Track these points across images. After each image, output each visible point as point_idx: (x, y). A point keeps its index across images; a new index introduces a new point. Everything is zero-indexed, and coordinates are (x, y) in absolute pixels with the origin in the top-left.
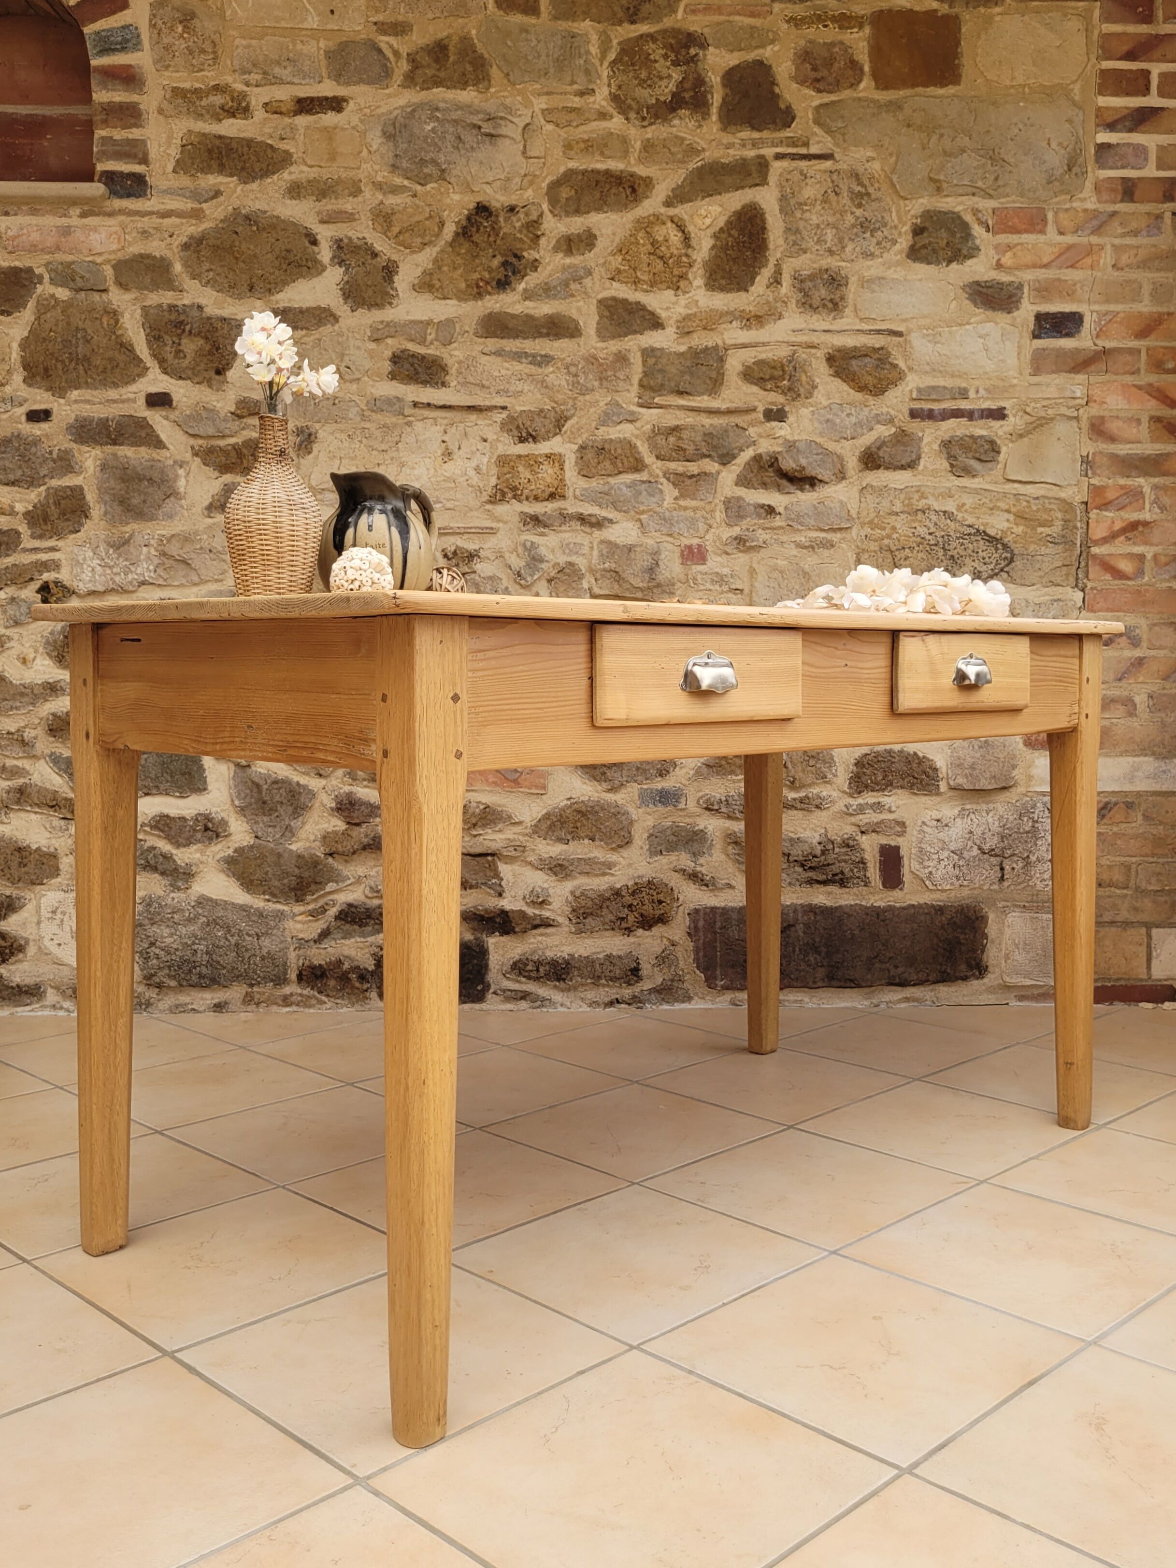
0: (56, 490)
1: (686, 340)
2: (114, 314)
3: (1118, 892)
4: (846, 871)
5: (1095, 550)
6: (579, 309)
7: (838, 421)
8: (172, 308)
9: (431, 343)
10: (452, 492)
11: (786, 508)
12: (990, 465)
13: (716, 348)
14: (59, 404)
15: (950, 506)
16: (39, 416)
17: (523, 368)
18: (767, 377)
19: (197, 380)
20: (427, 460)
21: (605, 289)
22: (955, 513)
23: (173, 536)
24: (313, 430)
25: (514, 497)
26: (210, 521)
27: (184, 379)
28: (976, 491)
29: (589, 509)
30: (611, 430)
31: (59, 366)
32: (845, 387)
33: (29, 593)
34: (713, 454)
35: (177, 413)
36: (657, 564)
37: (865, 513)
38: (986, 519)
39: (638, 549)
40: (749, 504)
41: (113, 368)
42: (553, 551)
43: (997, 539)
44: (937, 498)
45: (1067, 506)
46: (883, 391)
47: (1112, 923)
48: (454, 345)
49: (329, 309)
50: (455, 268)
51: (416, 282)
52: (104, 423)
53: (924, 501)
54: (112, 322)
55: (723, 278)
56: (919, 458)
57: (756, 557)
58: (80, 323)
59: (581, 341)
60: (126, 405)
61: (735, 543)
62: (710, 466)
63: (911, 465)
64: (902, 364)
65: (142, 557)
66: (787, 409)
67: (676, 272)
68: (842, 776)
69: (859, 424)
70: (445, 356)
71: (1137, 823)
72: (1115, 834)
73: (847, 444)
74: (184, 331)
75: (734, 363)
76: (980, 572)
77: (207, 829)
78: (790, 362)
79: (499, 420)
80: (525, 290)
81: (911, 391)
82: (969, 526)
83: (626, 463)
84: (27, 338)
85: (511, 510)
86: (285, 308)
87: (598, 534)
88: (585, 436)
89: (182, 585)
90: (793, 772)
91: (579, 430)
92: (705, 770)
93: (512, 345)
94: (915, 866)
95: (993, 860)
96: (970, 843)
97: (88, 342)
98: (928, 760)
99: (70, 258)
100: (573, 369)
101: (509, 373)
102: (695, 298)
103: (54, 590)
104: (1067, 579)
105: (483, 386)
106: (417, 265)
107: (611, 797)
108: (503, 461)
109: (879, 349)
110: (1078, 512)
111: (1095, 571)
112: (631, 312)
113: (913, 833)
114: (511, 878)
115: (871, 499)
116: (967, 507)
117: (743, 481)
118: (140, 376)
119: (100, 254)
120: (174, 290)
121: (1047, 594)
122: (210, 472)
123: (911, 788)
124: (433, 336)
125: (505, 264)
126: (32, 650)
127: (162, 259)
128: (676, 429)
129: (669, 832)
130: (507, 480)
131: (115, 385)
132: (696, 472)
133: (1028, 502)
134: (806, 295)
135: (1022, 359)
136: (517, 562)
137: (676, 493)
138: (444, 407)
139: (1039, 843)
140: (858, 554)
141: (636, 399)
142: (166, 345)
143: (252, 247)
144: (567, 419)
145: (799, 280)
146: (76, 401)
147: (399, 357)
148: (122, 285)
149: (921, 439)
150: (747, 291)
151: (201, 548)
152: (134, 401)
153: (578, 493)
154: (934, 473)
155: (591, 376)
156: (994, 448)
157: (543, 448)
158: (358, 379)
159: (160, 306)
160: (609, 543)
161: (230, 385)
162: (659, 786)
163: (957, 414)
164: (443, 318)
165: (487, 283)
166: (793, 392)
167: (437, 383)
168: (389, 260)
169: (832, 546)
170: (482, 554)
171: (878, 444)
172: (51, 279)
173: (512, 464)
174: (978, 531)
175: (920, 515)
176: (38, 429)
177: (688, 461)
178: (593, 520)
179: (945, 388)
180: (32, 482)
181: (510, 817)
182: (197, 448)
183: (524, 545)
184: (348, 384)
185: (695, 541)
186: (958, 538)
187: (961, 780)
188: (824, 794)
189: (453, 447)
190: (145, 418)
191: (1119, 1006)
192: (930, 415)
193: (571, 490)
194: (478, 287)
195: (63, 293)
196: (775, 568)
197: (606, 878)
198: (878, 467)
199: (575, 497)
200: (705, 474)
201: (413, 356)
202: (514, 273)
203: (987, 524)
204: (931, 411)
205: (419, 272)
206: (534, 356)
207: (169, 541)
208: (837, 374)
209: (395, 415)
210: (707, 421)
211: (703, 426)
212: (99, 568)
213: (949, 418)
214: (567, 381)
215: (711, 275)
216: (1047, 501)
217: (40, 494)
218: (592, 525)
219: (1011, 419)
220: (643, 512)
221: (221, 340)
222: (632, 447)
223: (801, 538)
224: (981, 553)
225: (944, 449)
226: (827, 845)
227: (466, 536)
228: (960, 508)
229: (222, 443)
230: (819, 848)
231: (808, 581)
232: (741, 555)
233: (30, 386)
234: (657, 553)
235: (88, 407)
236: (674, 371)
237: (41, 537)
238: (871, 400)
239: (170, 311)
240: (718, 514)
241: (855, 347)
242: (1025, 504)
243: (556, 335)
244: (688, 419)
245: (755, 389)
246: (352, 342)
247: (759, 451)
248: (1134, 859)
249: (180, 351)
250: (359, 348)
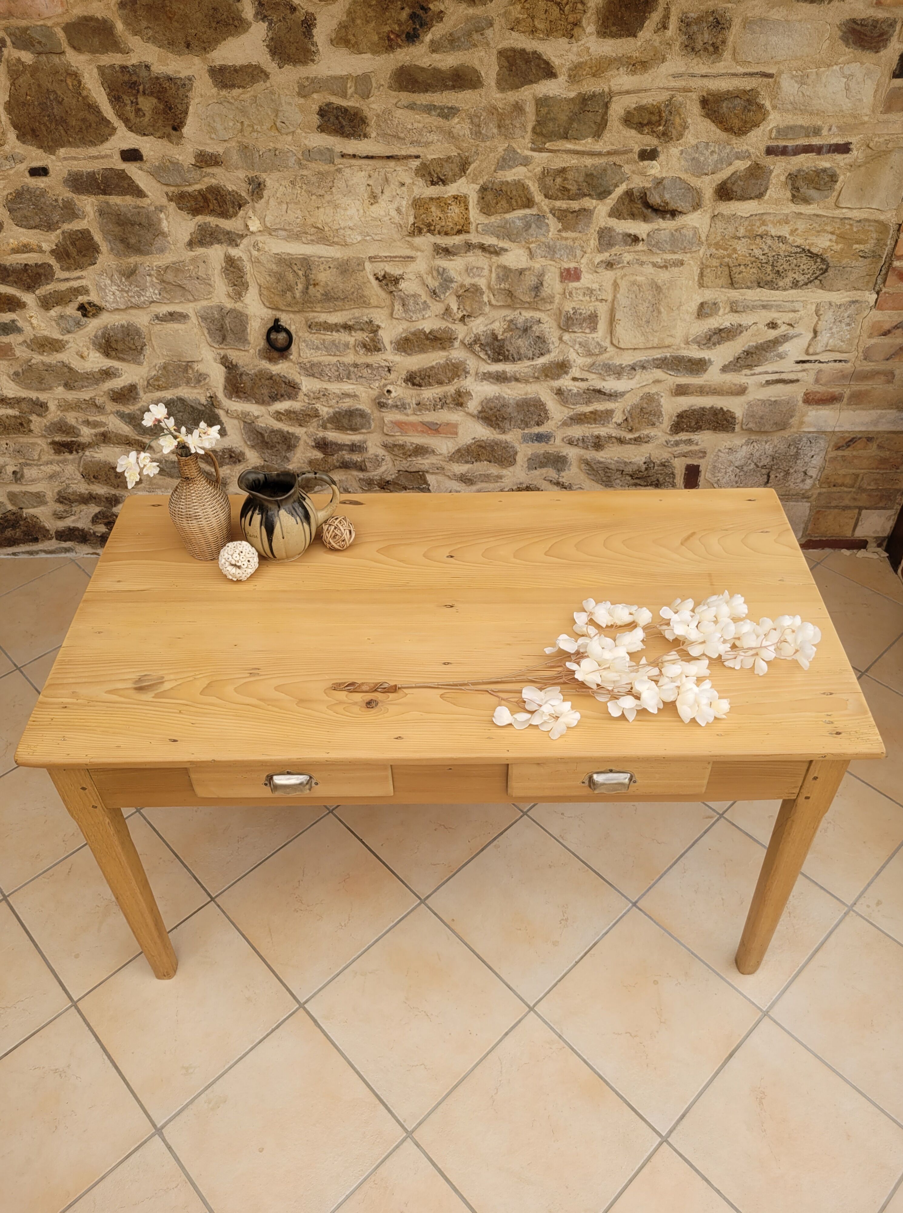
0: (70, 234)
1: (575, 87)
2: (75, 76)
3: (846, 489)
4: (661, 480)
5: (896, 264)
6: (481, 60)
7: (702, 159)
8: (124, 68)
9: (352, 96)
10: (379, 229)
11: (648, 235)
12: (826, 193)
13: (602, 95)
14: (52, 161)
15: (784, 231)
16: (39, 172)
17: (434, 120)
18: (645, 122)
19: (158, 135)
20: (357, 202)
21: (504, 39)
22: (788, 236)
23: (167, 267)
24: (261, 180)
25: (429, 231)
26: (193, 254)
27: (147, 135)
28: (810, 217)
29: (490, 240)
30: (507, 173)
31: (43, 128)
32: (713, 127)
33: (71, 310)
34: (592, 193)
35: (148, 164)
36: (542, 284)
37: (713, 236)
38: (813, 239)
39: (527, 273)
40: (618, 234)
41: (87, 127)
42: (460, 274)
43: (817, 255)
44: (775, 225)
45: (883, 226)
46: (745, 133)
47: (836, 507)
48: (372, 99)
49: (259, 67)
50: (368, 22)
51: (333, 36)
52: (92, 176)
53: (764, 228)
54: (75, 83)
55: (614, 24)
56: (767, 189)
57: (619, 273)
58: (49, 85)
59: (483, 91)
60: (106, 160)
61: (604, 265)
62: (588, 203)
63: (760, 196)
64: (768, 104)
65: (148, 284)
66: (659, 149)
67: (571, 18)
68: (666, 423)
69: (721, 161)
70: (364, 108)
71: (872, 450)
72: (854, 456)
73: (707, 179)
74: (138, 91)
75: (617, 109)
76: (798, 281)
77: (231, 457)
78: (667, 106)
79: (414, 167)
80: (432, 41)
81: (771, 131)
82: (797, 247)
83: (520, 203)
84: (9, 101)
85: (426, 241)
86: (221, 66)
87: (494, 258)
88: (485, 178)
89: (181, 302)
90: (631, 424)
91: (480, 172)
92: (569, 421)
93: (423, 99)
94: (708, 475)
95: (764, 471)
96: (749, 461)
97: (60, 103)
98: (730, 412)
99: (24, 23)
100: (476, 120)
101: (421, 125)
102: (587, 45)
103: (89, 309)
104: (867, 285)
105: (399, 138)
106: (333, 17)
107: (503, 437)
108: (418, 204)
109: (749, 91)
110: (891, 232)
111: (892, 279)
112: (527, 61)
113: (710, 457)
114: (435, 484)
115: (720, 224)
116: (799, 231)
117: (616, 213)
118: (110, 135)
119: (49, 18)
120: (121, 52)
121: (847, 296)
122: (184, 214)
123: (715, 430)
124: (353, 89)
125: (413, 16)
126: (85, 349)
127: (105, 21)
128: (563, 170)
129: (542, 457)
130: (423, 220)
131: (93, 144)
132: (577, 209)
133: (851, 225)
134: (690, 37)
135: (878, 97)
136: (433, 283)
137: (560, 226)
138: (367, 157)
139: (798, 462)
140: (702, 269)
141: (530, 145)
142: (125, 105)
143: (182, 7)
144: (470, 164)
145: (686, 23)
146: (65, 159)
147: (326, 111)
148: (77, 49)
149: (771, 172)
150: (636, 37)
151: (190, 276)
152: (111, 156)
153: (480, 229)
154: (777, 202)
155: (491, 125)
156: (833, 178)
157: (452, 189)
158: (293, 132)
159: (112, 66)
160: (505, 267)
161: (187, 140)
162: (536, 432)
163: (808, 149)
164: (360, 72)
165: (398, 36)
166: (665, 136)
167: (360, 136)
168: (306, 12)
169: (682, 264)
170: (405, 276)
171: (733, 179)
172: (13, 43)
173: (426, 206)
174: (804, 250)
175: (758, 240)
176: (40, 182)
177: (570, 199)
178: (492, 249)
179: (802, 127)
180: (50, 227)
181: (433, 451)
182: (170, 194)
183: (438, 271)
184: (285, 136)
185: (572, 265)
186: (786, 257)
187: (751, 425)
188: (652, 434)
189: (378, 191)
190: (123, 171)
191: (828, 551)
192: (784, 151)
193: (474, 225)
194: (390, 39)
195: (27, 57)
196: (634, 283)
197: (498, 484)
198: (730, 199)
199: (477, 230)
200: (585, 209)
201: (337, 108)
202: (421, 25)
203: (813, 244)
204: (785, 147)
205: (334, 24)
206: (442, 108)
207: (165, 271)
208: (707, 116)
209: (327, 164)
210: (589, 161)
211: (585, 166)
212: (117, 293)
213: (799, 154)
214: (471, 129)
215: (603, 22)
216: (867, 224)
217: (58, 237)
218: (491, 253)
219: (855, 153)
220: (532, 242)
221: (171, 98)
222: (524, 188)
223: (658, 260)
224: (802, 267)
225: (790, 182)
226: (649, 464)
227: (391, 263)
228: (793, 232)
229: (190, 189)
230: (644, 466)
231: (659, 294)
232: (608, 272)
233: (24, 143)
234: (541, 275)
235: (76, 162)
236: (565, 118)
237: (68, 269)
238: (734, 140)
239: (122, 72)
240: (592, 242)
241: (728, 91)
242: (848, 227)
243: (460, 87)
244: (573, 161)
245: (633, 132)
246: (283, 99)
247: (632, 186)
248: (862, 471)
249: (139, 110)
250: (290, 104)
